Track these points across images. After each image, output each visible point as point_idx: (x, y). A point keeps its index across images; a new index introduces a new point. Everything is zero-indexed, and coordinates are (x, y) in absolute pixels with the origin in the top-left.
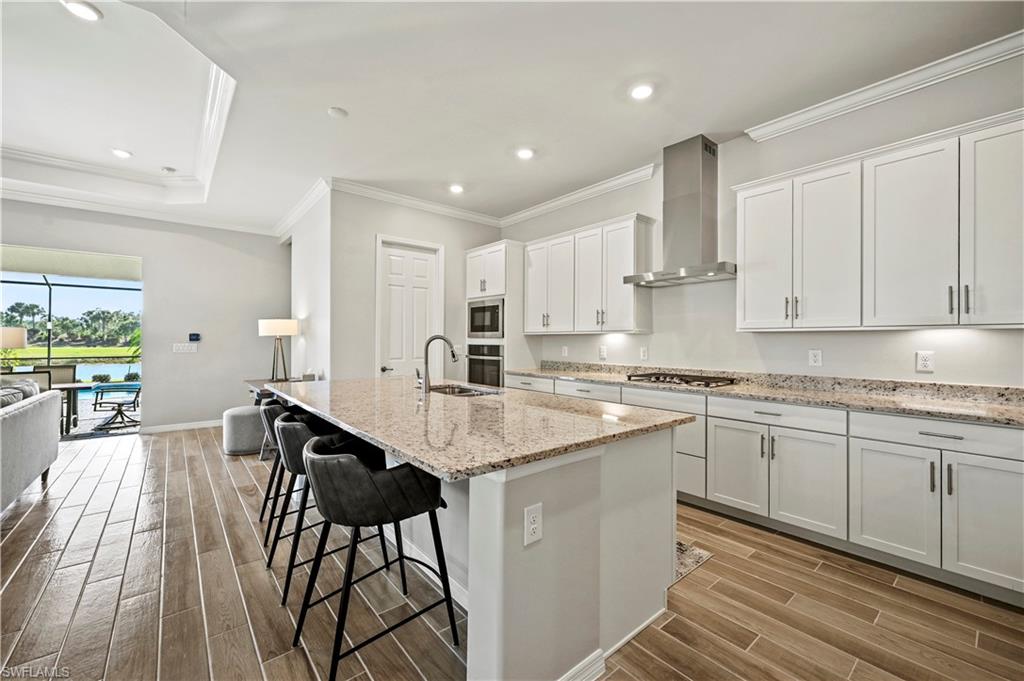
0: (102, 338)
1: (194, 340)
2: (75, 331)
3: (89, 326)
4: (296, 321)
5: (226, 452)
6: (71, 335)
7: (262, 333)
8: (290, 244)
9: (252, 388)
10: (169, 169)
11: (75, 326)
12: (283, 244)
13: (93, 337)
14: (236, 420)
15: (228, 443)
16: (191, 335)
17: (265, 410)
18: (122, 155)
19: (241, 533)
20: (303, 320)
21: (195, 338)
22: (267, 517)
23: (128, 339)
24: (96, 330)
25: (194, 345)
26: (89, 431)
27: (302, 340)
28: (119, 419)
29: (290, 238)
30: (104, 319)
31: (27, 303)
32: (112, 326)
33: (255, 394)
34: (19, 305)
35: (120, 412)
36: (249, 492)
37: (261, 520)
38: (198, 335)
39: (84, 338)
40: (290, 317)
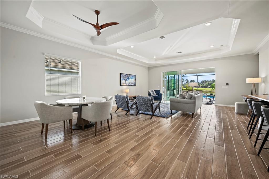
0: (204, 86)
1: (227, 85)
2: (200, 85)
3: (202, 84)
4: (261, 78)
5: (236, 113)
6: (199, 86)
7: (247, 82)
8: (259, 54)
9: (244, 97)
10: (222, 46)
11: (200, 84)
12: (255, 55)
13: (203, 86)
14: (239, 105)
15: (237, 110)
16: (226, 84)
17: (249, 100)
18: (212, 46)
19: (241, 130)
20: (263, 78)
21: (227, 84)
22: (249, 129)
23: (210, 86)
24: (203, 85)
25: (227, 86)
26: (205, 103)
27: (263, 84)
28: (210, 102)
29: (259, 52)
30: (205, 82)
31: (193, 80)
32: (207, 84)
33: (245, 99)
34: (192, 80)
35: (210, 101)
36: (243, 123)
37: (247, 129)
38: (228, 84)
39: (201, 86)
40: (258, 77)
